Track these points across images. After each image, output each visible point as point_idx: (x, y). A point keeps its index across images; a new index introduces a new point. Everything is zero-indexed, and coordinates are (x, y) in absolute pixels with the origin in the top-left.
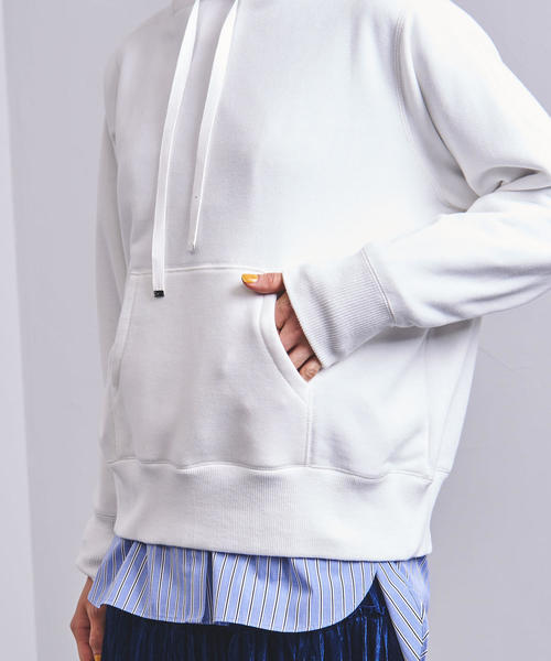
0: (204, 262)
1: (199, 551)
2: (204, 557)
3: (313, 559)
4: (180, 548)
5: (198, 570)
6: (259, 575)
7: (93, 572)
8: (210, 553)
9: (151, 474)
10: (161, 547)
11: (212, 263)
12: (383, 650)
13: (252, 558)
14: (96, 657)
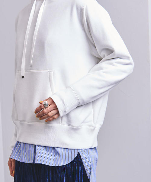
0: (34, 69)
1: (32, 145)
2: (34, 146)
3: (61, 148)
4: (28, 144)
5: (32, 149)
6: (47, 151)
7: (12, 149)
8: (35, 146)
9: (22, 124)
10: (24, 143)
11: (36, 69)
12: (81, 171)
13: (45, 147)
14: (13, 172)
